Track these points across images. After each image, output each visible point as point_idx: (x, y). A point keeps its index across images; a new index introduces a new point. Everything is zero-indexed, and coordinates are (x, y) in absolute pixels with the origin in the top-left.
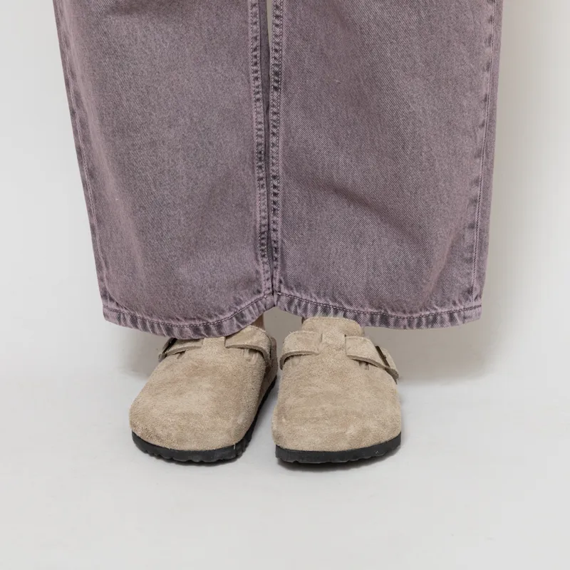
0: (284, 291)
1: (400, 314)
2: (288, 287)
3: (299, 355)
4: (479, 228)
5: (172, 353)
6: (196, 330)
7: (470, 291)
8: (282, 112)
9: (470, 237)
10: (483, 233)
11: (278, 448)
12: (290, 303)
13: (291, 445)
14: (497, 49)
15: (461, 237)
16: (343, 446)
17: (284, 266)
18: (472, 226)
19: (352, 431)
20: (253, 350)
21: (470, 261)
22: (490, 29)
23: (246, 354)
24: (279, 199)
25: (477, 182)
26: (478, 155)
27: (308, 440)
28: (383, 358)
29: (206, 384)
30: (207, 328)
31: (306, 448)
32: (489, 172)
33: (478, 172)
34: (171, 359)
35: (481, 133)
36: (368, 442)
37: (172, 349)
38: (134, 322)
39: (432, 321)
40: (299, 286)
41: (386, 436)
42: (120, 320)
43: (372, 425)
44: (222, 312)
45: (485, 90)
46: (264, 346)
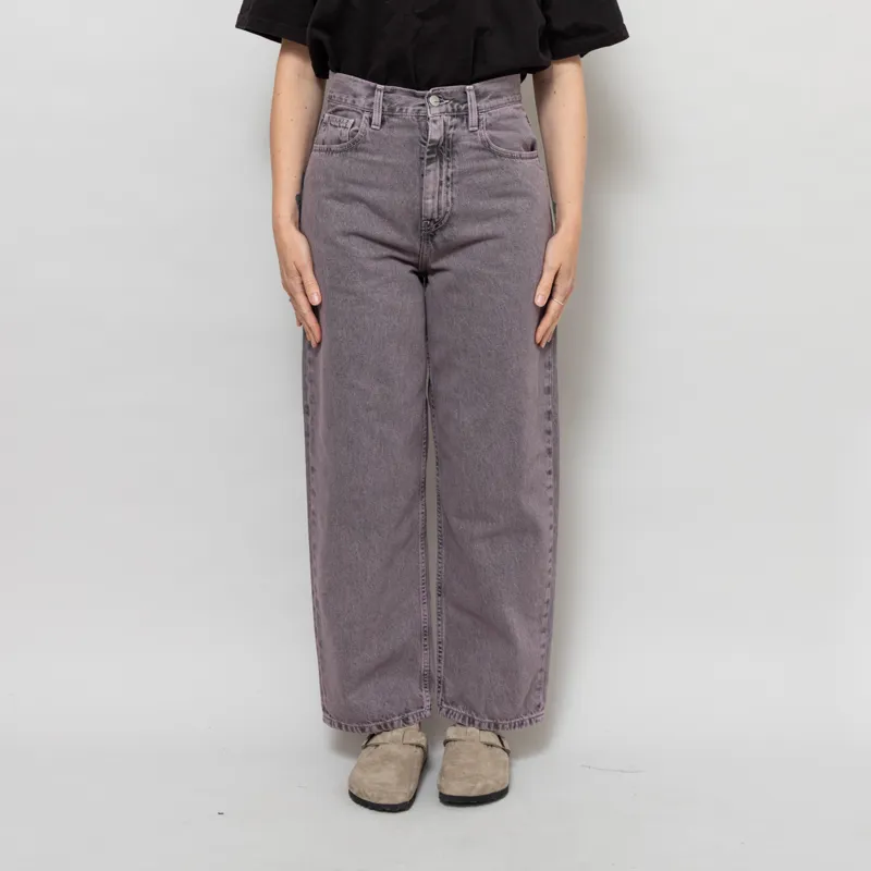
0: (445, 706)
1: (504, 722)
2: (446, 703)
3: (455, 741)
4: (544, 671)
5: (371, 745)
6: (379, 727)
7: (539, 706)
8: (444, 608)
9: (540, 676)
10: (546, 673)
11: (441, 794)
12: (447, 713)
13: (448, 792)
14: (554, 575)
15: (535, 678)
16: (474, 793)
17: (444, 692)
18: (541, 670)
19: (479, 785)
20: (418, 746)
21: (539, 689)
22: (550, 565)
23: (414, 748)
24: (443, 654)
25: (544, 646)
26: (544, 631)
27: (455, 790)
28: (502, 743)
29: (393, 766)
30: (385, 725)
31: (454, 794)
32: (550, 641)
33: (544, 641)
34: (371, 749)
35: (545, 620)
36: (488, 792)
37: (371, 742)
38: (340, 726)
39: (521, 724)
40: (453, 703)
41: (499, 789)
42: (331, 724)
43: (491, 782)
44: (394, 716)
45: (548, 597)
46: (424, 744)
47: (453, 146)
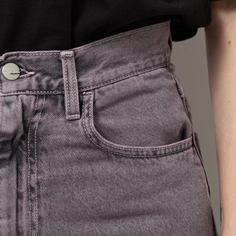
47: (39, 141)
